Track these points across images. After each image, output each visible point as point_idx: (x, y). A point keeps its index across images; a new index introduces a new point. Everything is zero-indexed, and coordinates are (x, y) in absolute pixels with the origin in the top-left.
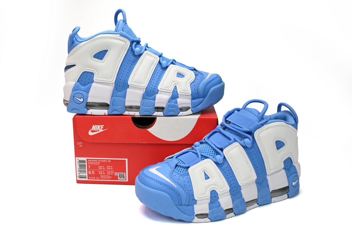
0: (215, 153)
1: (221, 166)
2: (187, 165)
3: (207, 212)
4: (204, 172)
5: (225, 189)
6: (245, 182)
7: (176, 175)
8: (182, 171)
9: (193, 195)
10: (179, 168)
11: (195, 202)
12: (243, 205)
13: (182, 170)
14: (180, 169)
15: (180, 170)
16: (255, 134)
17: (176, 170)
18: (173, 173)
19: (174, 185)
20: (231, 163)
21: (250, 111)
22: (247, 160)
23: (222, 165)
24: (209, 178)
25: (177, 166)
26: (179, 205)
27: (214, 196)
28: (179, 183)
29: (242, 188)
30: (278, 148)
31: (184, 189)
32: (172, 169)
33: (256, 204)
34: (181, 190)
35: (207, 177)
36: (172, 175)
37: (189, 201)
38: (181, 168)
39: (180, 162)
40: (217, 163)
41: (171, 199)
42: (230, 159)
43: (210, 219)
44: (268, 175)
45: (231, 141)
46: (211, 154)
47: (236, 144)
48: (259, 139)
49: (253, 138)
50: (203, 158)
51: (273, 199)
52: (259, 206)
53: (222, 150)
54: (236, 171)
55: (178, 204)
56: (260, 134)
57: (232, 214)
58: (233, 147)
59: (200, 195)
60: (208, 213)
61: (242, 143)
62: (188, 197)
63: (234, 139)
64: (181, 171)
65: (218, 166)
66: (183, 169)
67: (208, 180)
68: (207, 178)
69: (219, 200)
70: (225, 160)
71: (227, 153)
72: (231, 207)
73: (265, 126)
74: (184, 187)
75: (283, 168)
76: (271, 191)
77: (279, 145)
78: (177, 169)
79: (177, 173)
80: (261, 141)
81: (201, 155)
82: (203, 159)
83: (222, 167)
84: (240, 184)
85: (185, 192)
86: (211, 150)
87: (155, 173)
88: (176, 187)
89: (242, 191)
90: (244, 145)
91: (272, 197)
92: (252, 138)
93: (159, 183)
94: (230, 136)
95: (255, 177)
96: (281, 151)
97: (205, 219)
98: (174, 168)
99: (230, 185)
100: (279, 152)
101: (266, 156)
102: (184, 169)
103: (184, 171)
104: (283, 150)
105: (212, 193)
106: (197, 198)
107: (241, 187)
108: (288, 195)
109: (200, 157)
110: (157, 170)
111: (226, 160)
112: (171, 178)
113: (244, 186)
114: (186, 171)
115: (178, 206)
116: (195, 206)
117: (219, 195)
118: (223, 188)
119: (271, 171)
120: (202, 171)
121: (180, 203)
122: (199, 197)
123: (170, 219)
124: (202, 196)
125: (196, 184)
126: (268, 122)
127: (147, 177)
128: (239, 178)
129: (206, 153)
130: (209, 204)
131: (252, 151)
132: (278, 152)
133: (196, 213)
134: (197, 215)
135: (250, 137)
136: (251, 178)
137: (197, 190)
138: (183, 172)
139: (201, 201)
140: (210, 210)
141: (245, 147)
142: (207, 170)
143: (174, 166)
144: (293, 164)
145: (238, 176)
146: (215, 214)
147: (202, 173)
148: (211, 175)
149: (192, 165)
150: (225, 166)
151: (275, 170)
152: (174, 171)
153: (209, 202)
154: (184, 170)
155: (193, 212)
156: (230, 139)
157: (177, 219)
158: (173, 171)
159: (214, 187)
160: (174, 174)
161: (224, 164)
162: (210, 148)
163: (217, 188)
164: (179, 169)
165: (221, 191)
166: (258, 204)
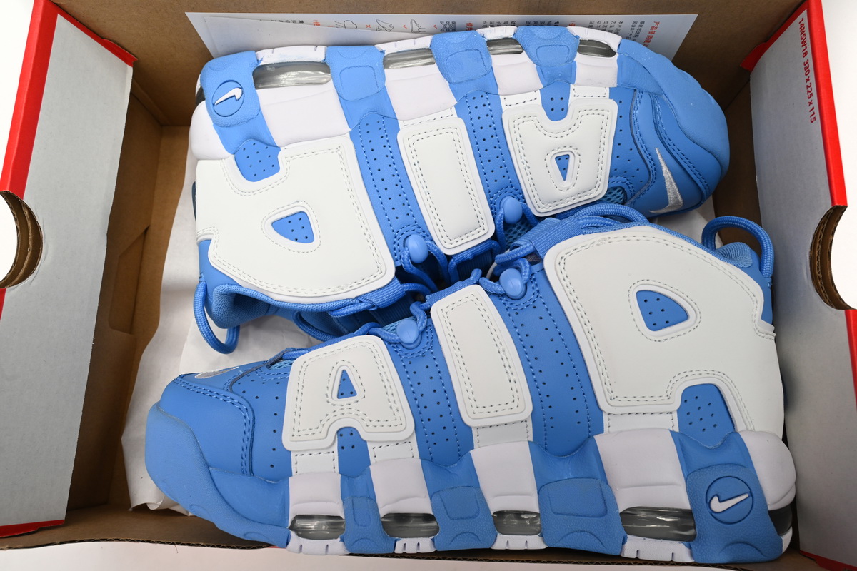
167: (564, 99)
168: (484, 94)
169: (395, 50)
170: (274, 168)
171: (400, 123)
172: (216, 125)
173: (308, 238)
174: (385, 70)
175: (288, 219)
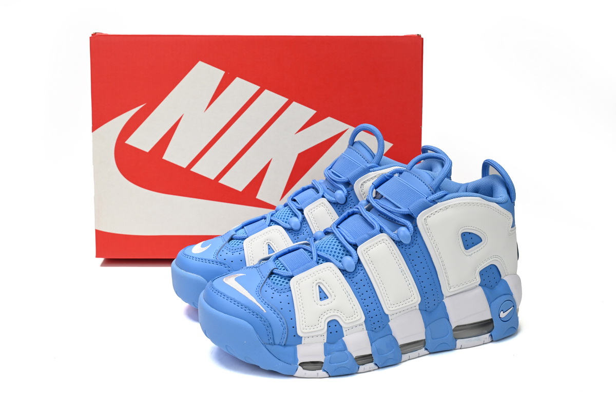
0: (345, 253)
1: (351, 276)
2: (290, 273)
3: (321, 358)
4: (319, 286)
5: (355, 319)
6: (396, 308)
7: (269, 290)
8: (281, 283)
9: (294, 327)
10: (276, 278)
11: (299, 340)
12: (394, 350)
13: (280, 281)
14: (278, 280)
15: (277, 282)
16: (418, 218)
17: (269, 281)
18: (263, 286)
19: (261, 308)
20: (371, 272)
21: (417, 175)
22: (403, 268)
23: (355, 276)
24: (328, 298)
25: (272, 273)
26: (270, 344)
27: (335, 330)
28: (270, 304)
29: (390, 319)
30: (467, 247)
31: (279, 316)
32: (263, 279)
33: (424, 349)
34: (273, 318)
35: (323, 296)
36: (261, 290)
37: (287, 338)
38: (280, 277)
39: (280, 268)
40: (343, 271)
41: (254, 332)
42: (369, 264)
43: (327, 373)
44: (446, 297)
45: (373, 232)
46: (337, 254)
47: (383, 236)
48: (426, 229)
49: (415, 226)
50: (321, 260)
51: (459, 342)
52: (430, 353)
53: (355, 247)
54: (380, 287)
55: (268, 342)
56: (429, 219)
57: (372, 365)
58: (376, 241)
59: (307, 327)
60: (323, 361)
61: (392, 236)
62: (286, 330)
63: (381, 227)
64: (277, 284)
65: (346, 277)
66: (283, 280)
67: (326, 301)
68: (323, 298)
69: (343, 338)
70: (360, 265)
71: (364, 254)
72: (369, 352)
73: (440, 205)
74: (279, 313)
75: (480, 285)
76: (453, 326)
77: (470, 240)
78: (272, 279)
79: (271, 288)
80: (430, 232)
81: (318, 256)
82: (322, 262)
83: (353, 279)
84: (387, 312)
85: (281, 320)
86: (338, 246)
87: (232, 286)
88: (265, 312)
89: (391, 324)
90: (397, 239)
91: (456, 339)
92: (412, 227)
93: (235, 303)
94: (375, 222)
95: (416, 298)
96: (473, 252)
97: (317, 371)
98: (266, 278)
99: (366, 312)
100: (470, 253)
101: (440, 261)
102: (285, 279)
103: (284, 284)
104: (478, 249)
105: (332, 325)
106: (302, 332)
107: (389, 316)
108: (491, 335)
109: (315, 260)
110: (237, 280)
111: (362, 266)
112: (258, 295)
113: (395, 315)
114: (287, 283)
115: (268, 346)
116: (299, 347)
117: (344, 330)
118: (351, 318)
119: (451, 290)
120: (315, 284)
121: (271, 341)
122: (304, 331)
123: (255, 368)
124: (311, 330)
125: (301, 307)
126: (447, 197)
127: (217, 292)
128: (385, 300)
129: (328, 251)
130: (325, 344)
131: (413, 249)
132: (467, 254)
133: (301, 360)
134: (302, 364)
135: (408, 224)
136: (409, 300)
137: (303, 318)
138: (281, 285)
139: (310, 338)
140: (326, 356)
141: (398, 243)
142: (324, 283)
143: (268, 274)
144: (502, 278)
145: (383, 295)
146: (335, 364)
147: (314, 288)
148: (331, 293)
149: (298, 273)
150: (360, 276)
151: (461, 287)
152: (266, 284)
153: (325, 341)
154: (283, 282)
155: (296, 359)
156: (372, 227)
157: (267, 369)
158: (264, 283)
159: (334, 314)
160: (266, 287)
161: (357, 274)
162: (337, 244)
163: (341, 316)
164: (276, 280)
165: (347, 321)
166: (426, 349)
167: (329, 333)
168: (375, 330)
169: (419, 351)
170: (482, 273)
171: (418, 307)
172: (511, 294)
173: (463, 235)
174: (424, 338)
175: (474, 244)
